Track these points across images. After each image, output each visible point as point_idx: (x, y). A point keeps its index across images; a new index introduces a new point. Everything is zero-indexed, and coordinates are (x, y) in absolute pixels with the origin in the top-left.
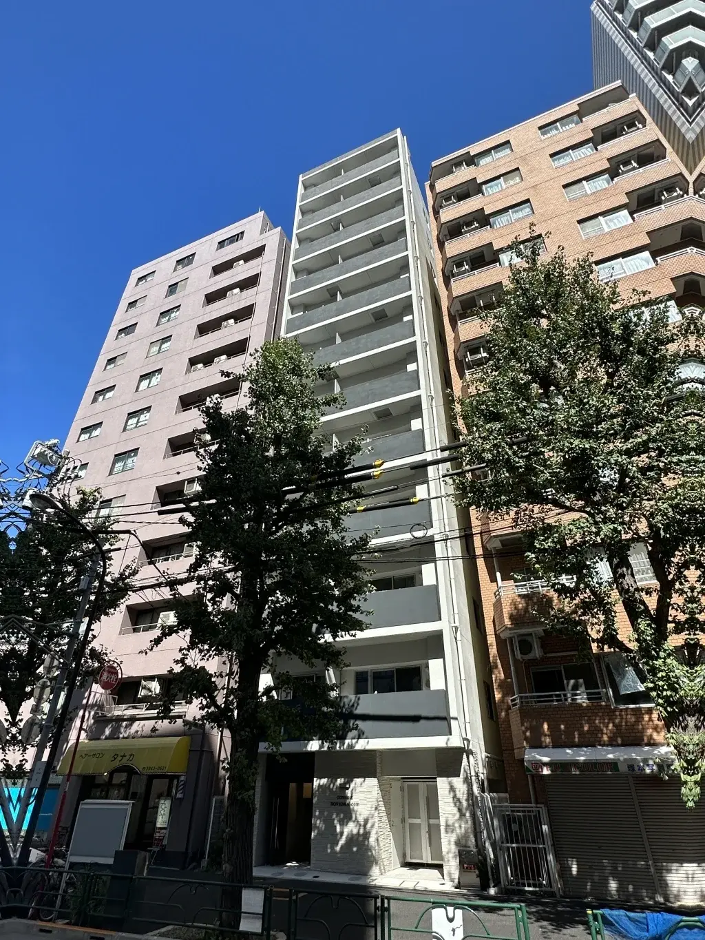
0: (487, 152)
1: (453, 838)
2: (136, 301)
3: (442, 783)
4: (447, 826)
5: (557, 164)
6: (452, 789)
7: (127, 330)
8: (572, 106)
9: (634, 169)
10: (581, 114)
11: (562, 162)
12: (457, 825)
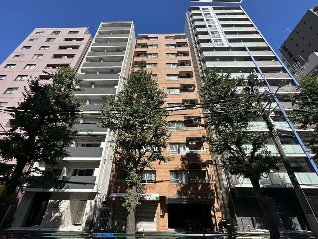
0: (152, 38)
1: (87, 216)
2: (34, 39)
3: (88, 202)
4: (86, 213)
5: (167, 47)
6: (91, 203)
7: (28, 47)
8: (174, 35)
9: (182, 56)
10: (175, 38)
11: (168, 47)
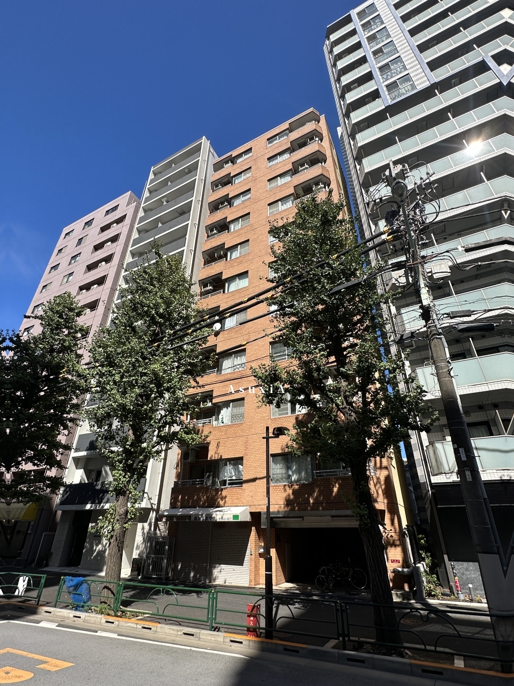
0: (240, 155)
1: (138, 552)
2: (62, 249)
3: (140, 525)
4: (137, 546)
5: (271, 164)
6: (143, 528)
7: (55, 267)
8: (285, 125)
10: (291, 129)
12: (141, 546)
